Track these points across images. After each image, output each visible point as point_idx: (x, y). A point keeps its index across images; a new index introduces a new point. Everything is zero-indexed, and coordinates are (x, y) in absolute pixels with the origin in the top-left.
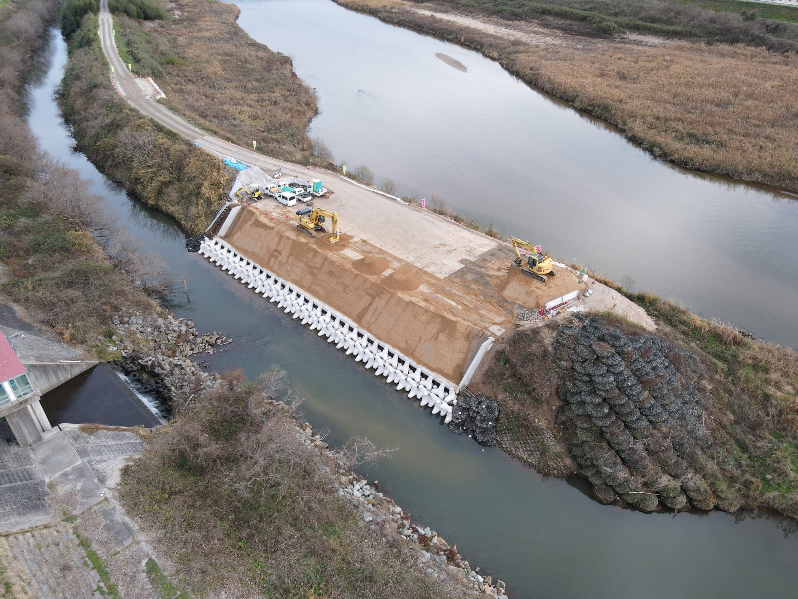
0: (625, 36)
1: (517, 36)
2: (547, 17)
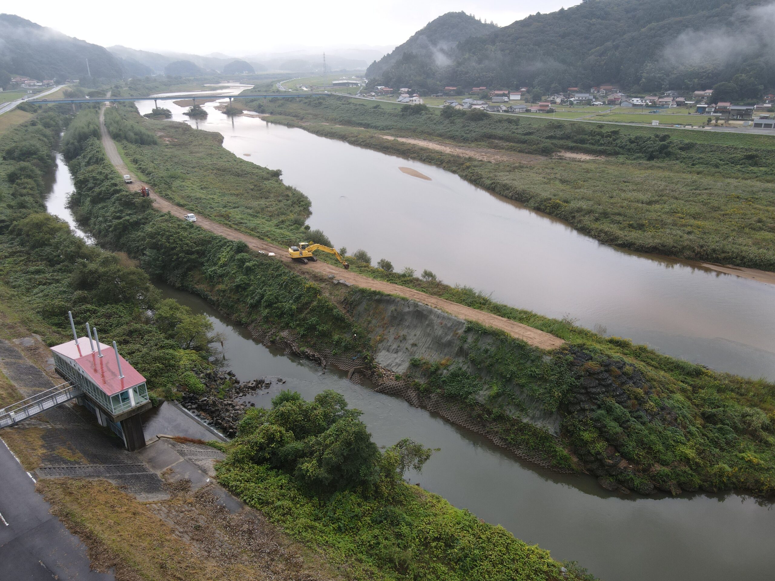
0: (561, 154)
1: (469, 154)
2: (493, 140)
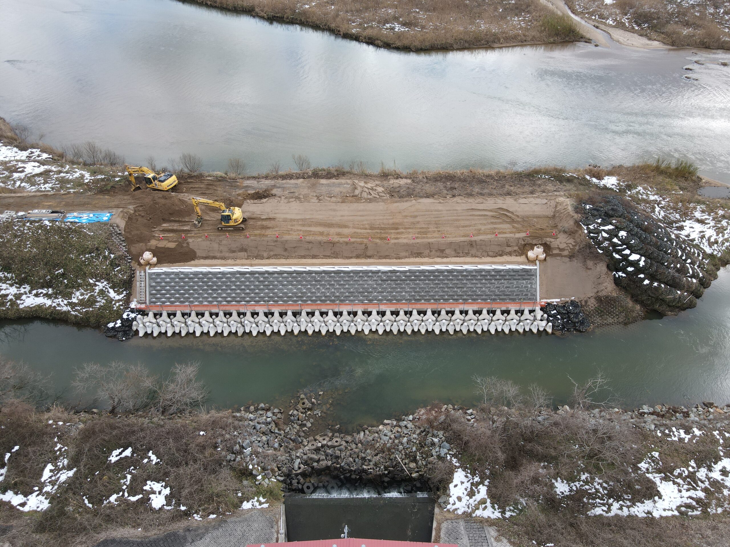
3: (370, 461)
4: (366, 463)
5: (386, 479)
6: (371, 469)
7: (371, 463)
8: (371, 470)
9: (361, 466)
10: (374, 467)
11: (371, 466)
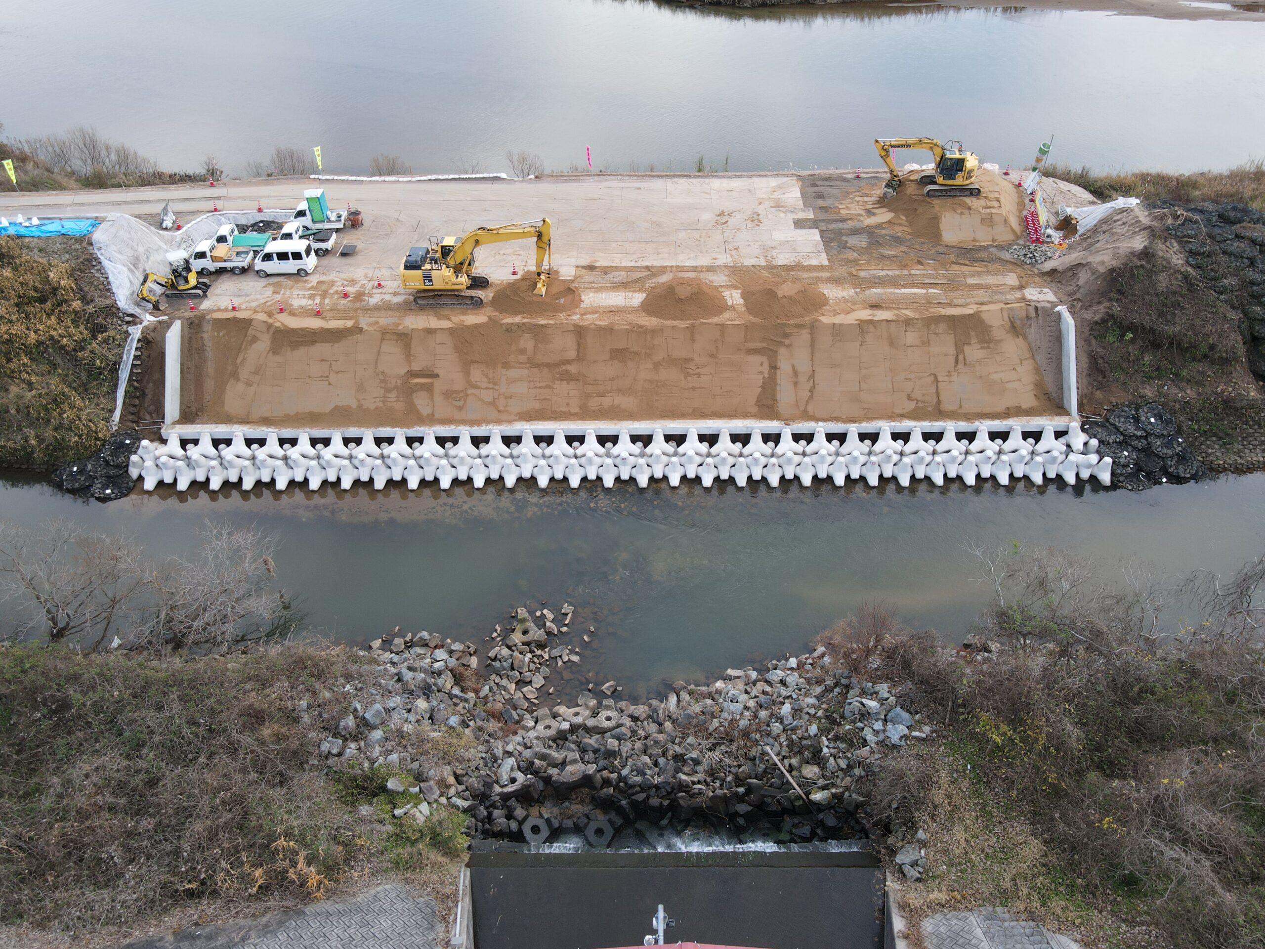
3: (696, 762)
4: (686, 769)
5: (743, 808)
6: (699, 782)
7: (700, 768)
8: (700, 786)
9: (674, 777)
10: (709, 779)
11: (701, 776)
